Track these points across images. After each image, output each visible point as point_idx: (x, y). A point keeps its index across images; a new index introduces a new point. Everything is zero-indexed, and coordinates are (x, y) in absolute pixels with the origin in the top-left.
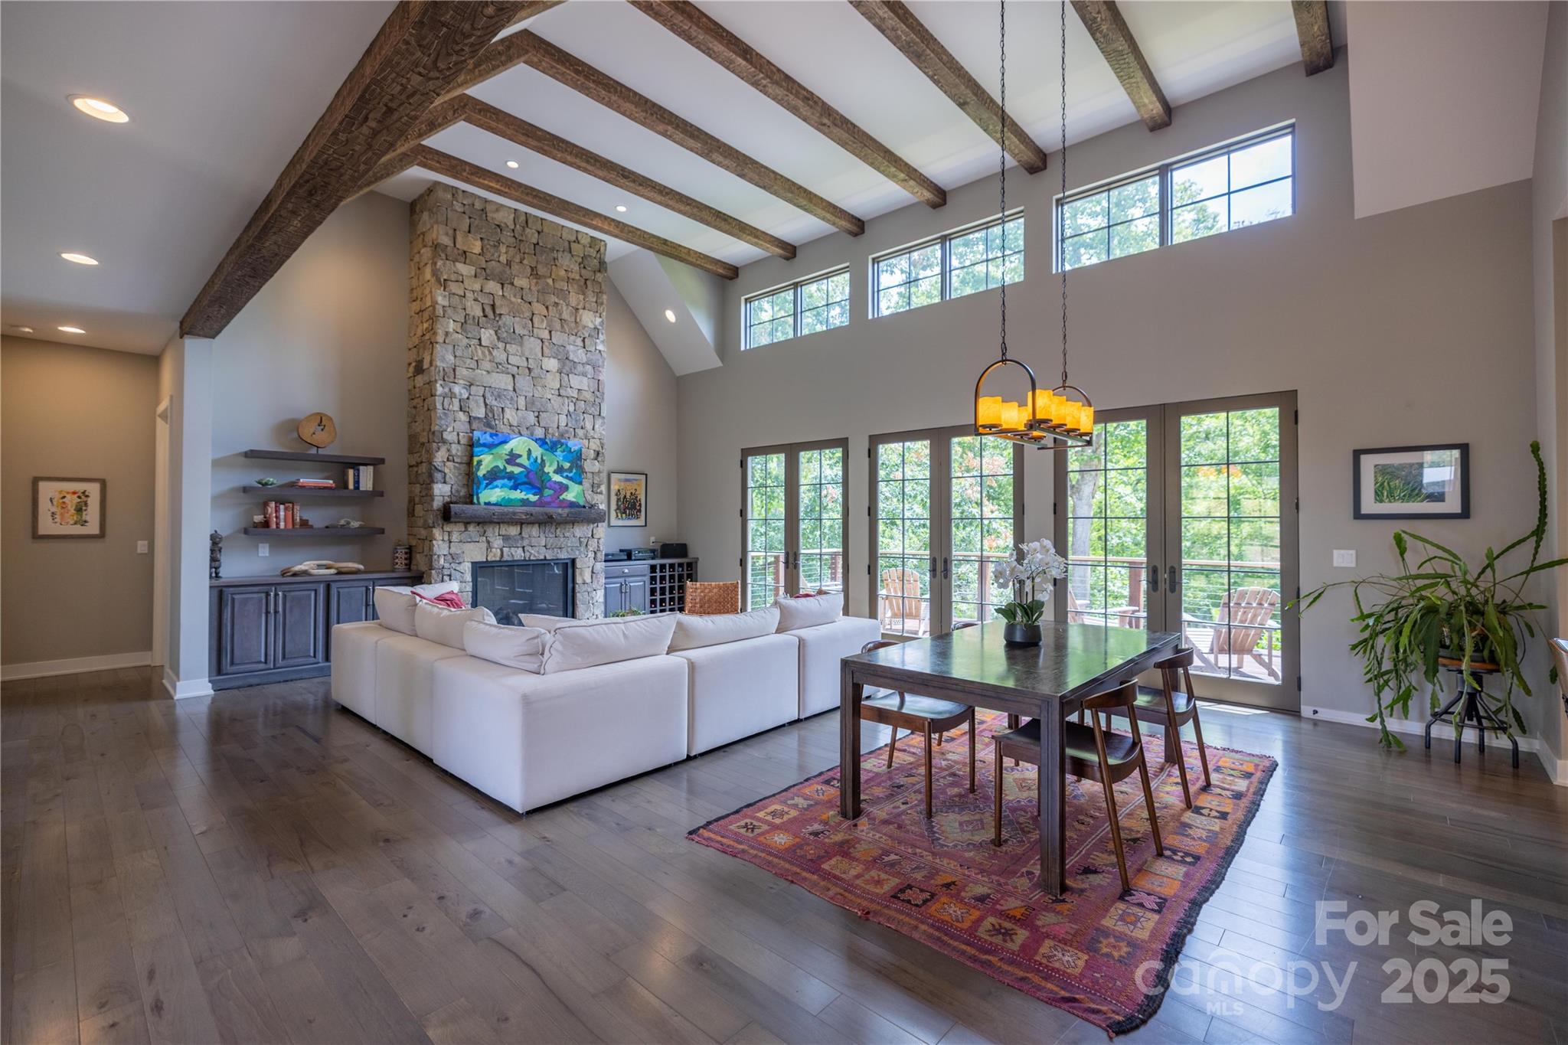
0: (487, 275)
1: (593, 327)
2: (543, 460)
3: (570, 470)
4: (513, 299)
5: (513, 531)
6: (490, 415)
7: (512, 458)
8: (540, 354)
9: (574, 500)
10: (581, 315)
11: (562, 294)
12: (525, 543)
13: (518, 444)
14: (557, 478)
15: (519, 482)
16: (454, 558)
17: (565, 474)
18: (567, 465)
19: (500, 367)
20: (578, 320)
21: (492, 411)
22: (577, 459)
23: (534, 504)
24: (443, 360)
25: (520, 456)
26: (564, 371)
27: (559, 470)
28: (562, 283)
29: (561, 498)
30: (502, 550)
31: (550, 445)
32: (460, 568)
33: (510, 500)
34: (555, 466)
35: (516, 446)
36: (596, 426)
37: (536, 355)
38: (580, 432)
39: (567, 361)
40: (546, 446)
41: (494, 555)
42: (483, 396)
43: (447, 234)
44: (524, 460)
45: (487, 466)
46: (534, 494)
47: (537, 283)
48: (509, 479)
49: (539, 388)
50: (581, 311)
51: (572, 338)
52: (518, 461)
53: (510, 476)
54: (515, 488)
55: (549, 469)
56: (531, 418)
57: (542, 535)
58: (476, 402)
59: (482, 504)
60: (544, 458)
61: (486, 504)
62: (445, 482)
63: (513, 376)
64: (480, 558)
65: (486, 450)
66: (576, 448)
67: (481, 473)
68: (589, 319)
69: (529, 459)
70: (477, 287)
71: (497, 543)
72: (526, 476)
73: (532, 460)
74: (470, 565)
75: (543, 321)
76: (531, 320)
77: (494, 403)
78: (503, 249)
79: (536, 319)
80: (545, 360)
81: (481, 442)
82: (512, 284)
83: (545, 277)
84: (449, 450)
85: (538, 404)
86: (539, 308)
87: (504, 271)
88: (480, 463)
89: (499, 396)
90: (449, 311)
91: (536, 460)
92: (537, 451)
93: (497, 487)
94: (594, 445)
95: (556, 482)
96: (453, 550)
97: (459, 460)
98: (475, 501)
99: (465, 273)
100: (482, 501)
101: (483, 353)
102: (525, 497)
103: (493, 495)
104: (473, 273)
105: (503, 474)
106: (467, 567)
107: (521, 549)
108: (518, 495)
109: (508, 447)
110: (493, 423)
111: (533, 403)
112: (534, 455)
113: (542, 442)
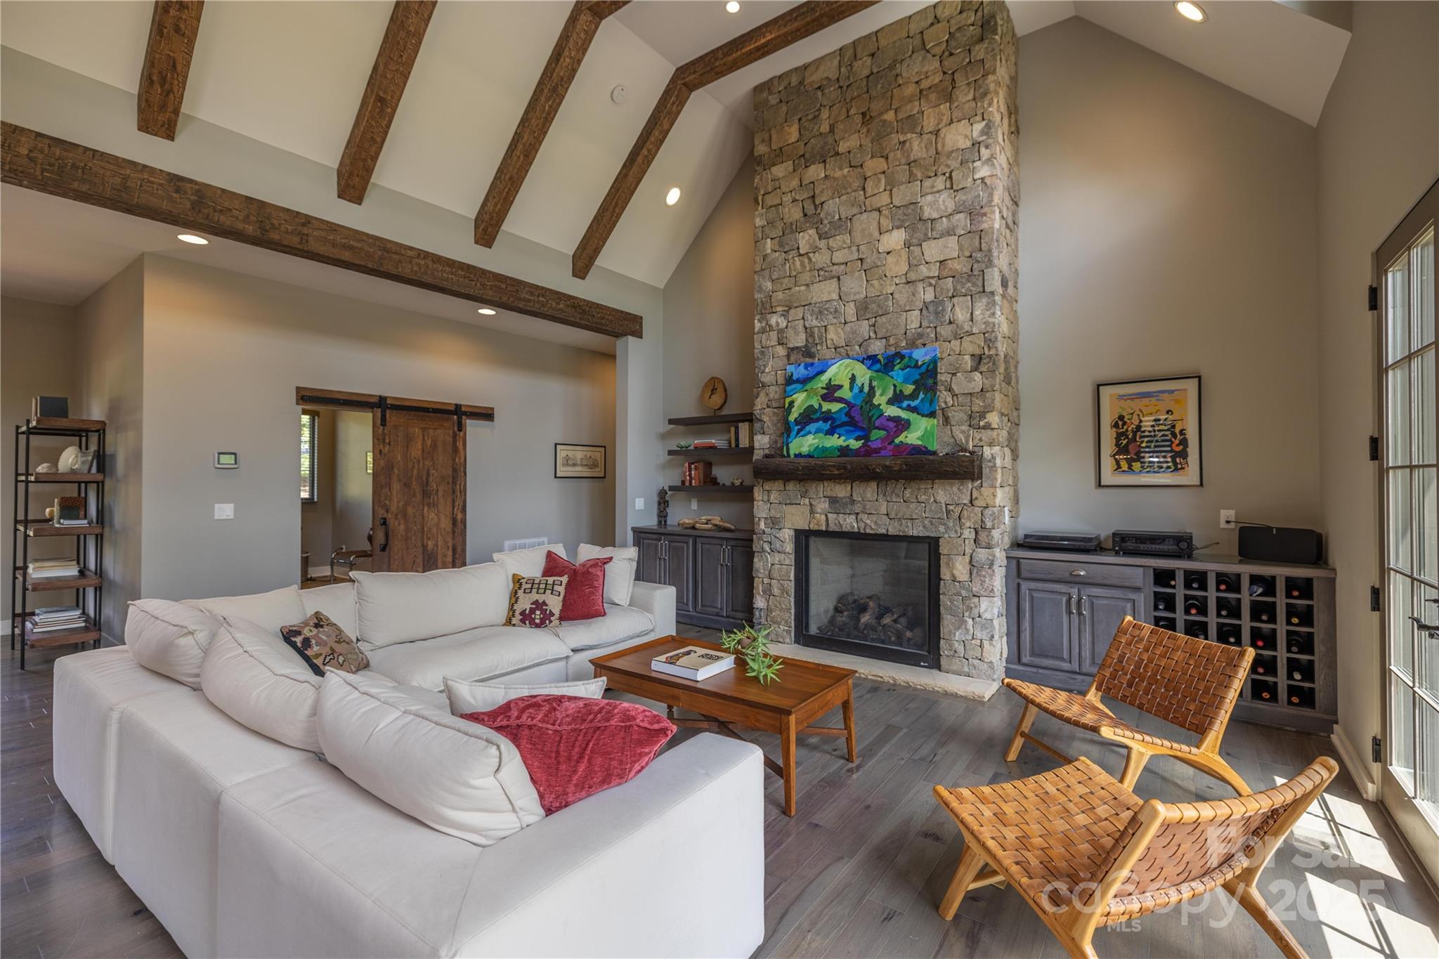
0: (806, 161)
1: (969, 144)
2: (872, 388)
3: (913, 396)
4: (838, 174)
5: (841, 491)
6: (810, 340)
7: (830, 393)
8: (876, 233)
9: (920, 443)
10: (944, 139)
11: (911, 123)
12: (857, 508)
13: (838, 372)
14: (892, 411)
15: (838, 423)
16: (774, 522)
17: (905, 404)
18: (909, 389)
19: (822, 273)
20: (940, 148)
21: (812, 335)
22: (927, 379)
23: (857, 452)
24: (760, 290)
25: (840, 387)
26: (915, 241)
27: (896, 399)
28: (909, 107)
29: (897, 441)
30: (826, 516)
31: (882, 365)
32: (780, 535)
33: (824, 449)
34: (890, 394)
35: (835, 375)
36: (977, 312)
37: (870, 235)
38: (945, 331)
39: (920, 225)
40: (877, 366)
41: (820, 522)
42: (803, 318)
43: (763, 141)
44: (845, 393)
45: (799, 407)
46: (857, 439)
47: (868, 131)
48: (825, 420)
49: (875, 282)
50: (942, 134)
51: (927, 183)
52: (838, 394)
53: (827, 417)
54: (831, 432)
55: (880, 399)
56: (864, 328)
57: (881, 498)
58: (794, 328)
59: (792, 456)
60: (875, 383)
61: (796, 456)
62: (764, 433)
63: (839, 279)
64: (804, 525)
65: (798, 386)
66: (927, 358)
67: (792, 418)
68: (957, 137)
69: (851, 389)
70: (795, 183)
71: (822, 505)
72: (847, 414)
73: (856, 390)
74: (792, 533)
75: (879, 180)
76: (864, 189)
77: (815, 323)
78: (825, 114)
79: (870, 185)
80: (885, 238)
81: (795, 378)
82: (837, 154)
83: (881, 114)
84: (767, 394)
85: (873, 307)
86: (873, 165)
87: (826, 143)
88: (792, 403)
89: (820, 312)
90: (767, 230)
91: (861, 390)
92: (864, 374)
93: (810, 433)
94: (970, 346)
95: (890, 419)
96: (773, 513)
97: (774, 405)
98: (785, 453)
99: (781, 175)
100: (792, 453)
101: (803, 265)
102: (844, 444)
103: (805, 444)
104: (791, 169)
105: (818, 415)
106: (787, 534)
107: (854, 517)
108: (836, 441)
109: (825, 378)
110: (813, 350)
111: (866, 308)
112: (859, 382)
113: (871, 360)
